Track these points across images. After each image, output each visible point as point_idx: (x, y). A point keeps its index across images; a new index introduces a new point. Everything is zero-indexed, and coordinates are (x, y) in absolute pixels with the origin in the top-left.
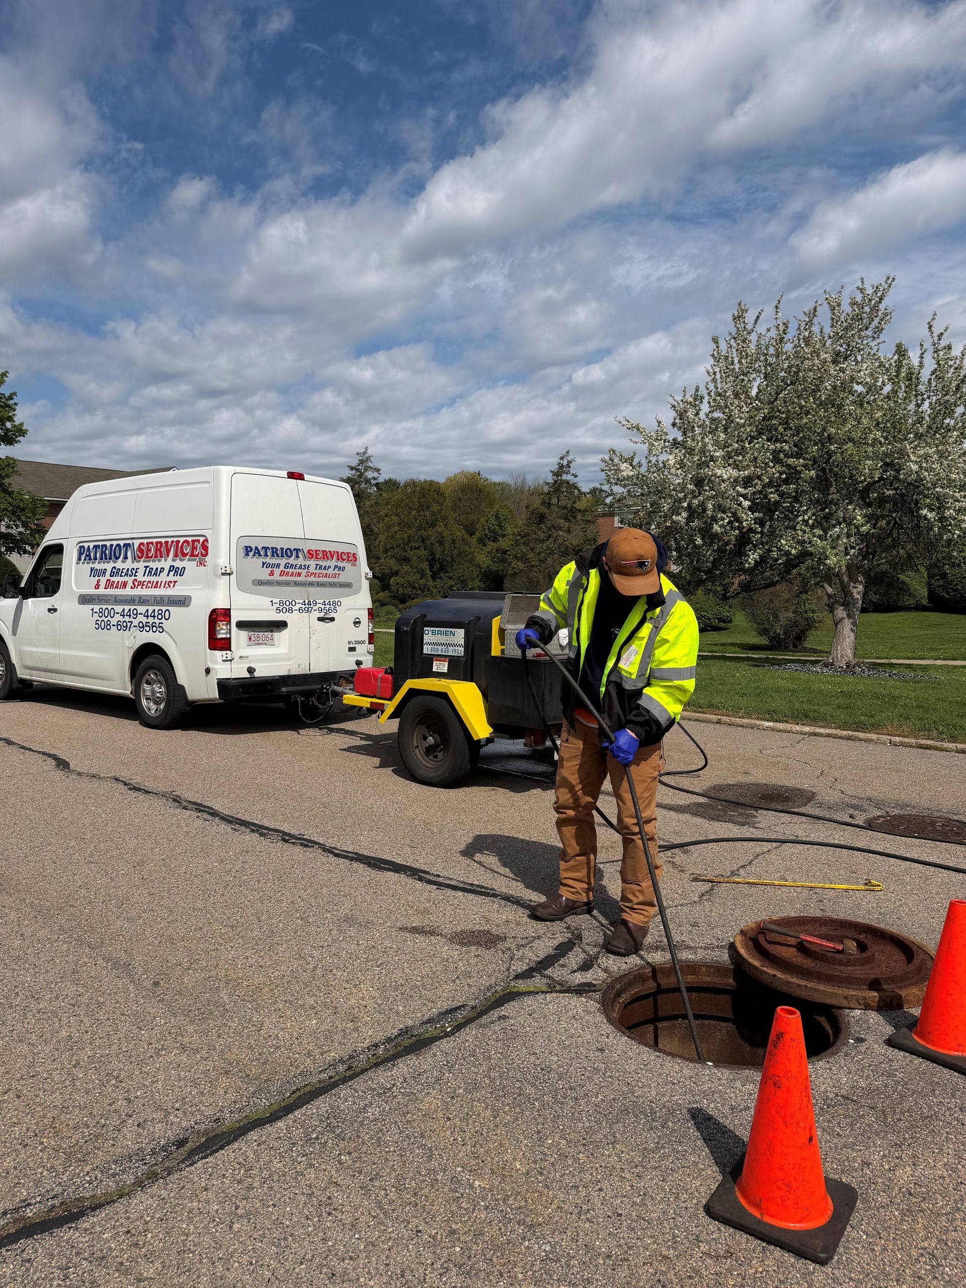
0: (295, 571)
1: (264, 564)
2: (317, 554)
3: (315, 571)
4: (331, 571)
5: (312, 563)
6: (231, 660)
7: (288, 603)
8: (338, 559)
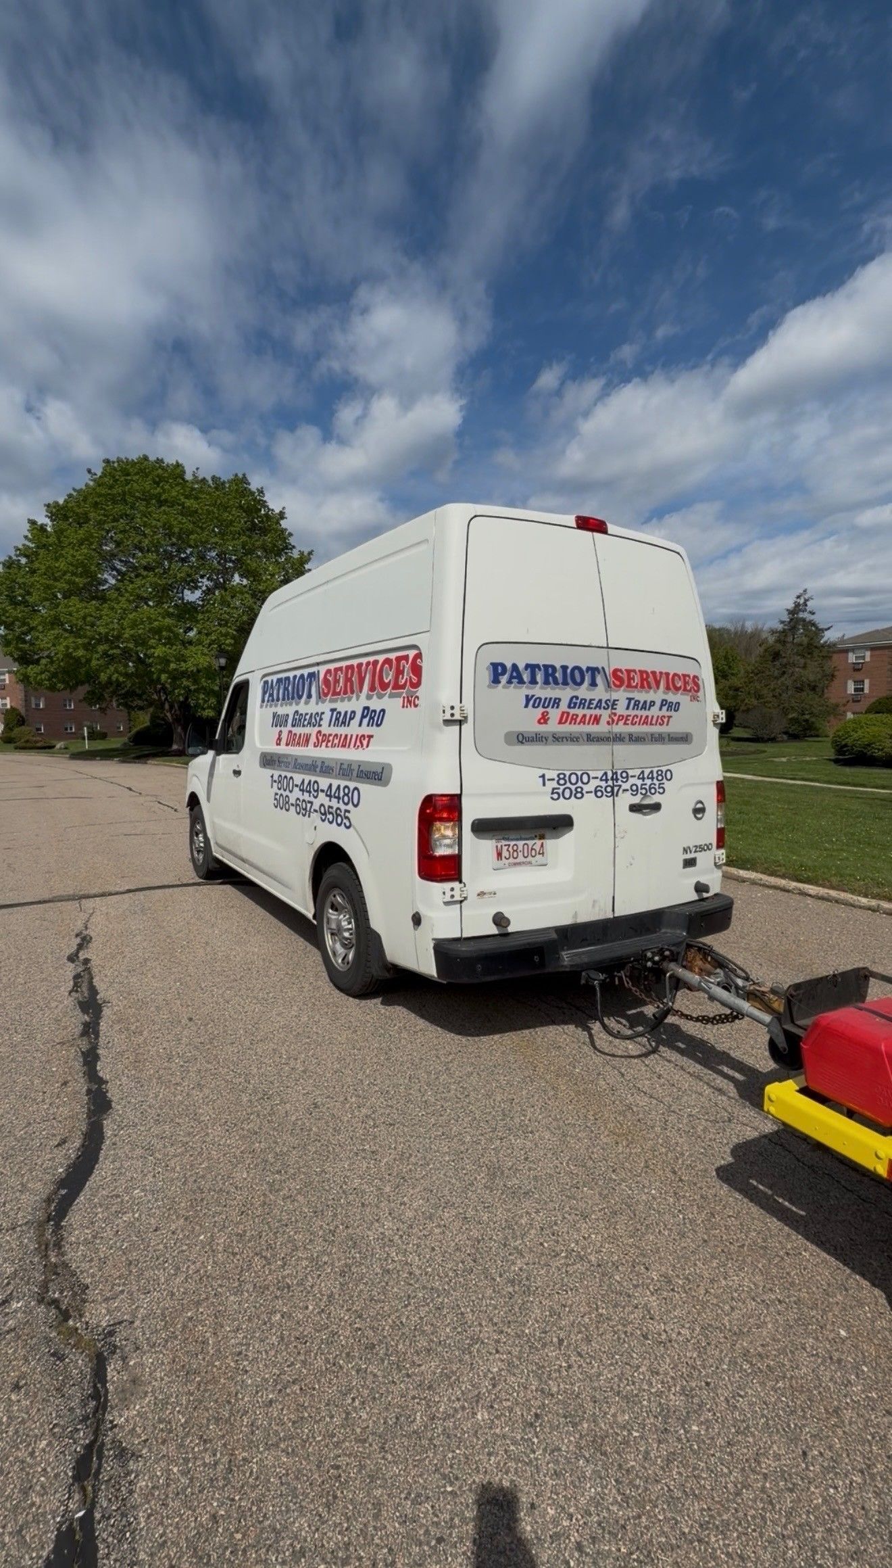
0: (588, 712)
1: (528, 699)
2: (630, 679)
3: (626, 713)
4: (654, 712)
5: (621, 695)
6: (461, 902)
7: (574, 779)
8: (668, 688)
